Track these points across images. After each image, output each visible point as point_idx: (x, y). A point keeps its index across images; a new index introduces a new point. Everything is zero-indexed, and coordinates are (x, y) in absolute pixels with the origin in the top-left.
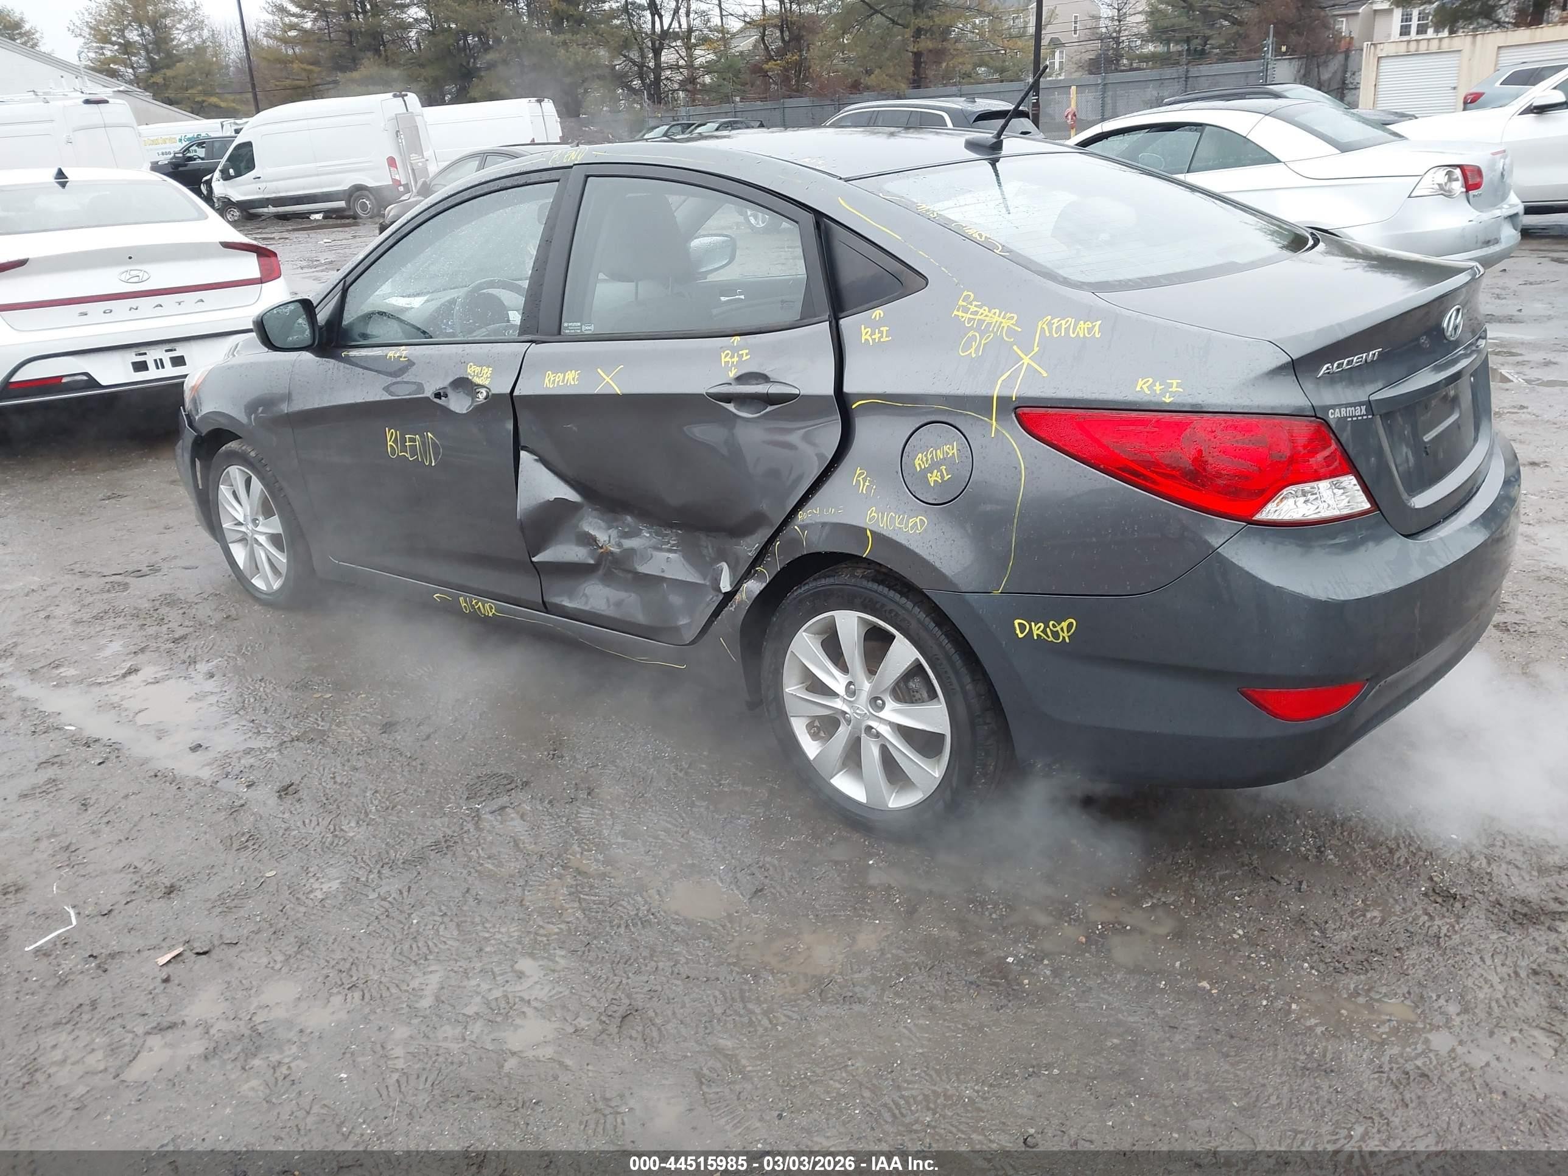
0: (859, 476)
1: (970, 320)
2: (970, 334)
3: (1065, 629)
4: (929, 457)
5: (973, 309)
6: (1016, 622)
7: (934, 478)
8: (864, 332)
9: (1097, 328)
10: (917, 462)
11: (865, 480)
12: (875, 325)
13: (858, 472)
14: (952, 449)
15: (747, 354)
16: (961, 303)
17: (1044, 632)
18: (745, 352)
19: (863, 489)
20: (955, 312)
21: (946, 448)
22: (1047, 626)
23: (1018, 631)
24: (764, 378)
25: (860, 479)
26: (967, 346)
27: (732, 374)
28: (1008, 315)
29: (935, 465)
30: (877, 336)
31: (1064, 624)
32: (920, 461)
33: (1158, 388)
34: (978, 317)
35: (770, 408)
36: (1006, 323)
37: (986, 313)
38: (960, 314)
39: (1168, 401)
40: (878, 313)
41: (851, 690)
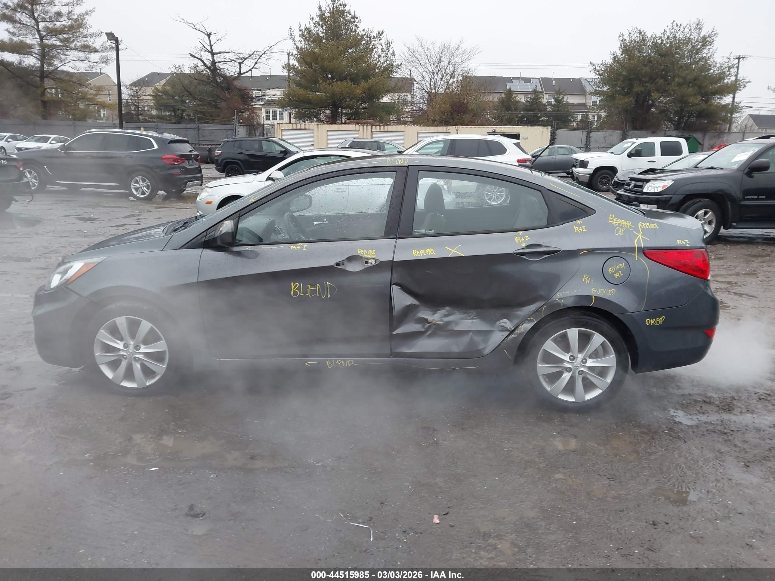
0: (585, 278)
1: (616, 224)
2: (617, 228)
3: (660, 320)
4: (614, 268)
5: (615, 220)
6: (647, 320)
7: (616, 275)
8: (575, 228)
9: (656, 226)
10: (609, 271)
11: (588, 279)
12: (579, 226)
13: (585, 276)
14: (622, 265)
15: (528, 238)
16: (610, 218)
17: (655, 322)
18: (527, 237)
19: (588, 282)
20: (609, 221)
21: (620, 265)
22: (656, 320)
23: (647, 323)
24: (539, 246)
25: (586, 278)
26: (617, 232)
27: (524, 245)
28: (628, 222)
29: (616, 271)
30: (581, 229)
31: (661, 318)
32: (610, 270)
33: (684, 242)
34: (618, 223)
35: (545, 256)
36: (628, 225)
37: (620, 221)
38: (611, 222)
39: (688, 246)
40: (579, 222)
41: (573, 358)
